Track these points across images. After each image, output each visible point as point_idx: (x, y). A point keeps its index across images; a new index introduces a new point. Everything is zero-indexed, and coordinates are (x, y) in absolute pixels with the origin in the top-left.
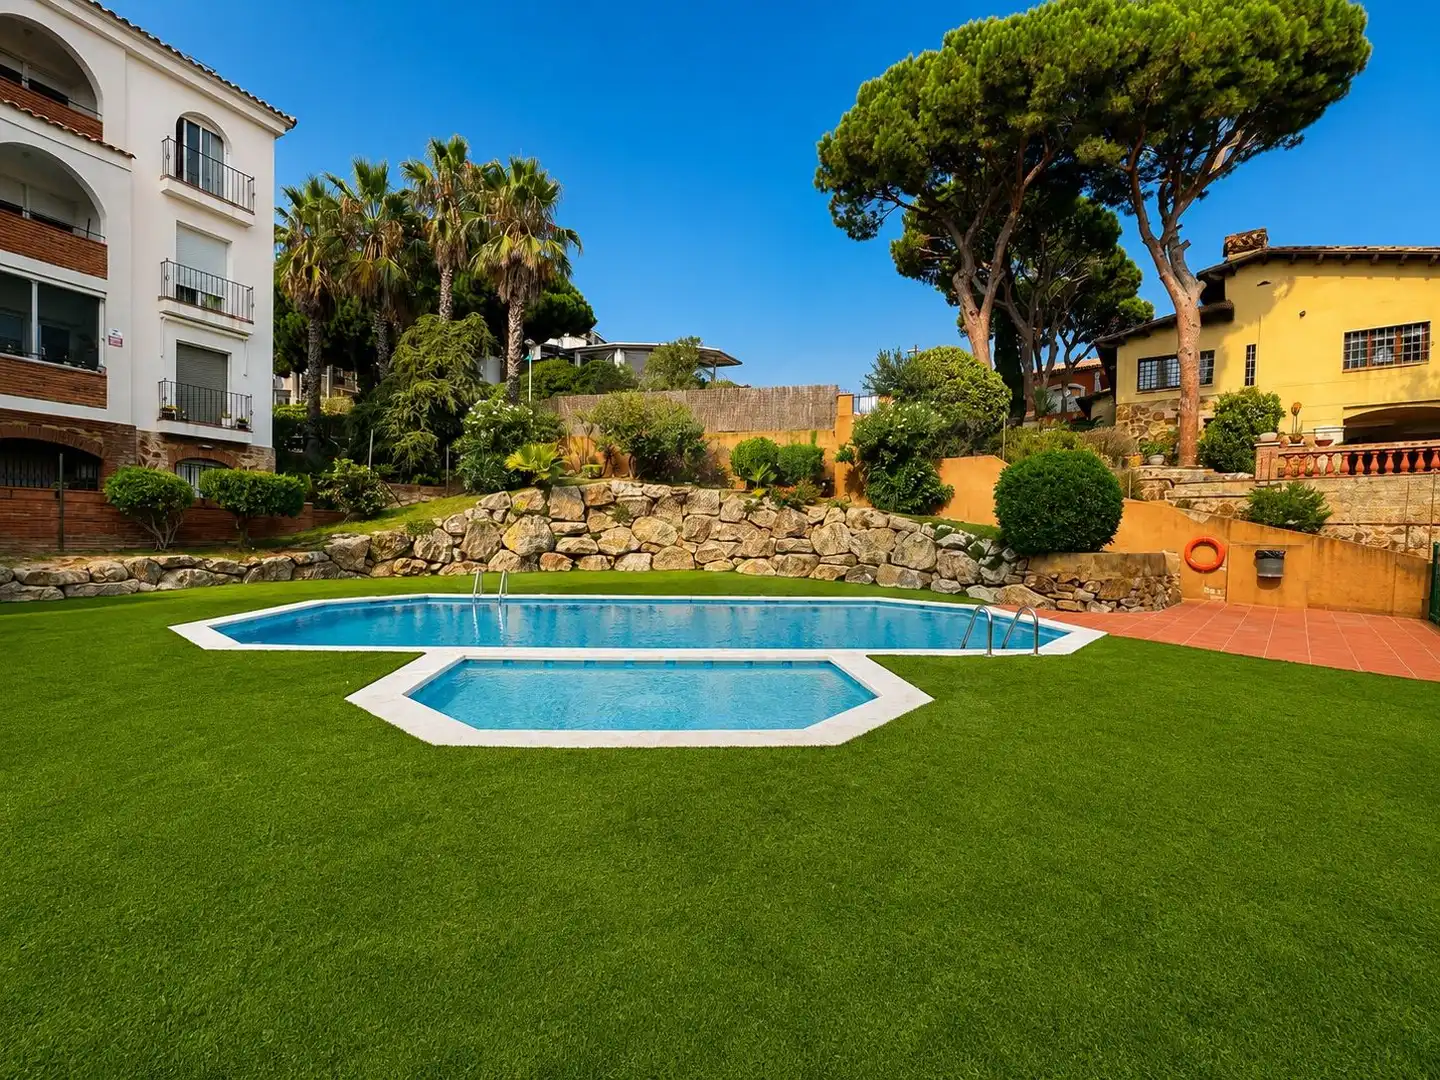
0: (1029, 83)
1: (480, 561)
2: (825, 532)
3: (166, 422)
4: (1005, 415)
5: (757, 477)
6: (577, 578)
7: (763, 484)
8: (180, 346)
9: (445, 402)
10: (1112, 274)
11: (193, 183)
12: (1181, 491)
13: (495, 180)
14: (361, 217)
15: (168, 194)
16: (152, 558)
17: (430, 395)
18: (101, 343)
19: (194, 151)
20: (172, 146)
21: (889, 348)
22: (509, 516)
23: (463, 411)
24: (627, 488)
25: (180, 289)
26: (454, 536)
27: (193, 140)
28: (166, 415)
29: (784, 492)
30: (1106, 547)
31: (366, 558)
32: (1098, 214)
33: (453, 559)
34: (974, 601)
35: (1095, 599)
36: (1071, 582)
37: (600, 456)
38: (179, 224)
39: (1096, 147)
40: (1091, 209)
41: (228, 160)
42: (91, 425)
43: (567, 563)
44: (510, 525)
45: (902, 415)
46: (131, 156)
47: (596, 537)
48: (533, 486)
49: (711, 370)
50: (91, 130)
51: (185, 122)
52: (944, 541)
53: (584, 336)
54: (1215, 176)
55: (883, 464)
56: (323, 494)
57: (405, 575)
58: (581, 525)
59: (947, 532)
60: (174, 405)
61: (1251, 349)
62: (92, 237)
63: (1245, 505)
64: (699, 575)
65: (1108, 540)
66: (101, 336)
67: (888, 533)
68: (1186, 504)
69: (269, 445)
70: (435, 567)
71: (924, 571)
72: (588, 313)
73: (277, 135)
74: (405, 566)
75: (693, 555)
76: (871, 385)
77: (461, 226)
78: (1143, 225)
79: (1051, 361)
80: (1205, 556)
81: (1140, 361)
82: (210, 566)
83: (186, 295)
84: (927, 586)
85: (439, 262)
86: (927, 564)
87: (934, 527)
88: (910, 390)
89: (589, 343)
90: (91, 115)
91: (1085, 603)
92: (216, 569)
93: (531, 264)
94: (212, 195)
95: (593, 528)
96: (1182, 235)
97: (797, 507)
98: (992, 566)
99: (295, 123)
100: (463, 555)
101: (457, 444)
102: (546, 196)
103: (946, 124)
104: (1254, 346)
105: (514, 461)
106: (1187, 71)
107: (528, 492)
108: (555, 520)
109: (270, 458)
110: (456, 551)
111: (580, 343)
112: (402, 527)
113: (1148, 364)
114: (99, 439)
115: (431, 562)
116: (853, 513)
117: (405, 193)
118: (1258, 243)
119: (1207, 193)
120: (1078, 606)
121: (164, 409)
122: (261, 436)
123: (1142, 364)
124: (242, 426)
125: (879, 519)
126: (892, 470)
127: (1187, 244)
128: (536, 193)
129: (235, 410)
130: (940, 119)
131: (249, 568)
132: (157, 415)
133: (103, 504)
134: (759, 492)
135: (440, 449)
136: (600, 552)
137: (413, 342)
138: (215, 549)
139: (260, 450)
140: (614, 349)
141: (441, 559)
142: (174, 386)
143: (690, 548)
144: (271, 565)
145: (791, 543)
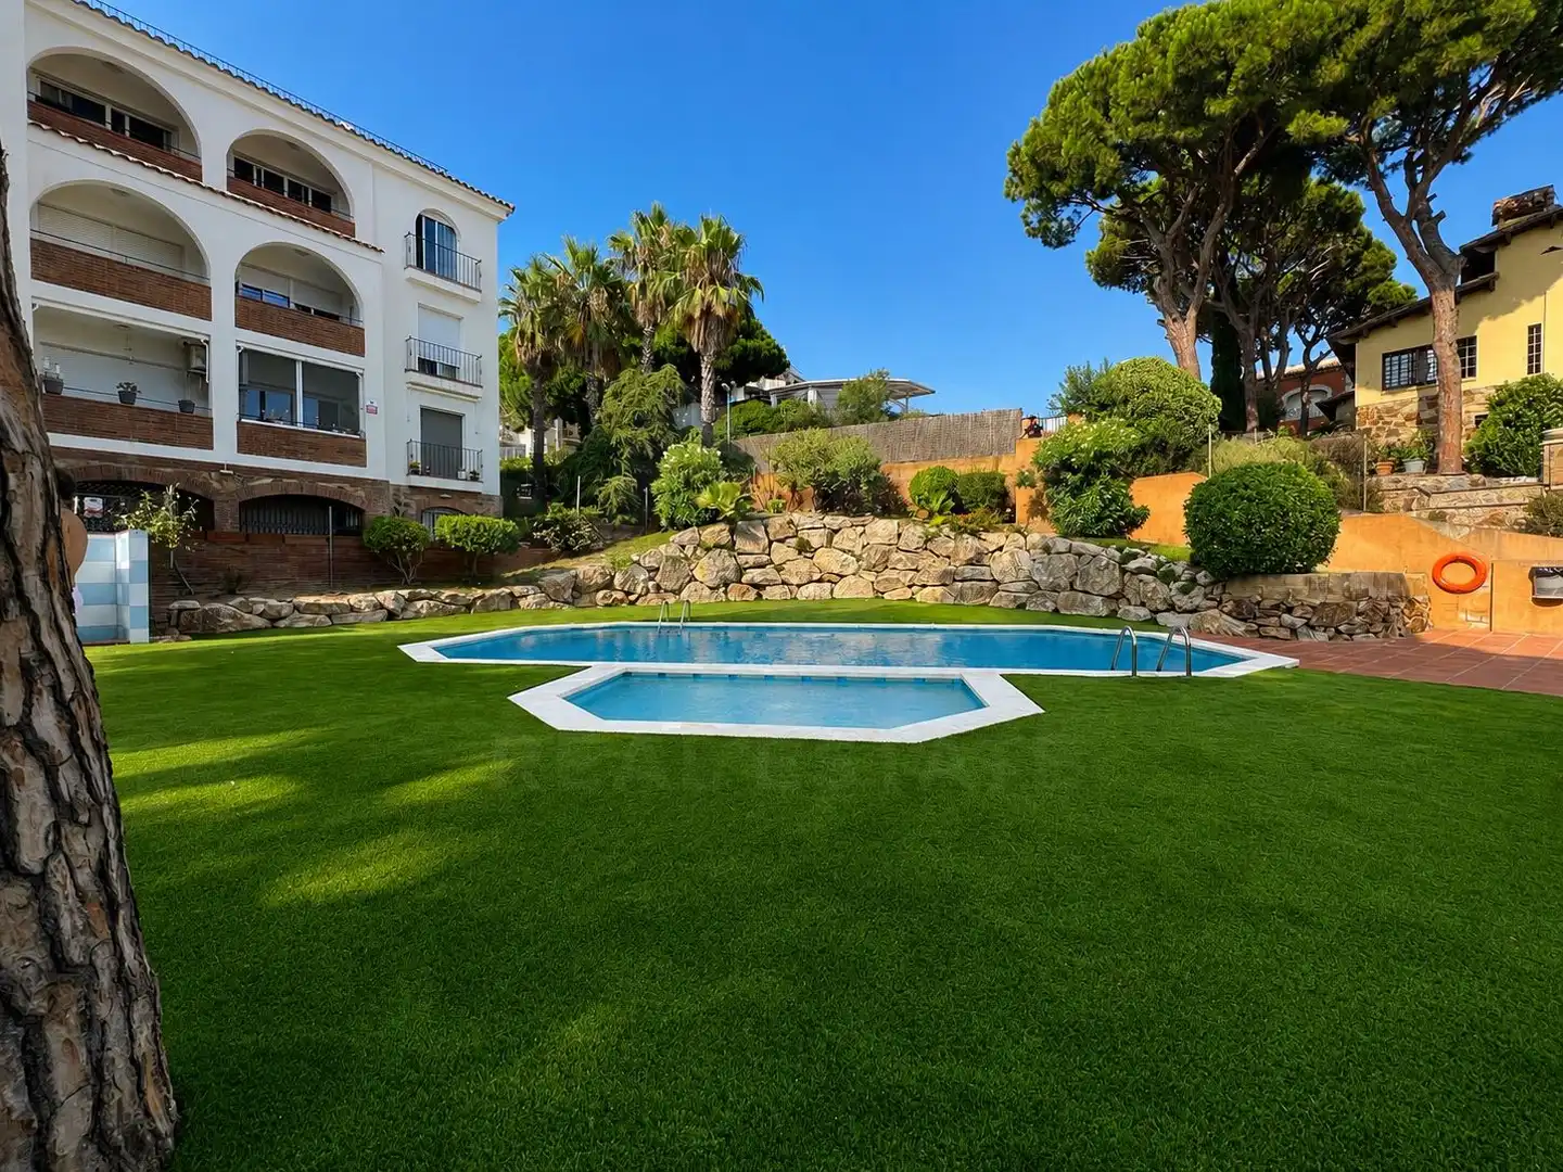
0: (1229, 67)
1: (673, 592)
2: (1006, 557)
3: (413, 477)
4: (1211, 428)
5: (936, 506)
6: (762, 606)
7: (941, 512)
8: (425, 411)
9: (643, 448)
10: (1355, 258)
11: (431, 270)
12: (1438, 502)
13: (686, 238)
14: (574, 288)
15: (410, 280)
16: (400, 592)
17: (629, 442)
18: (361, 411)
19: (431, 242)
20: (413, 240)
21: (1078, 364)
22: (698, 552)
23: (659, 455)
24: (808, 520)
25: (422, 362)
26: (650, 570)
27: (430, 232)
28: (413, 470)
29: (960, 520)
30: (1319, 567)
31: (573, 589)
32: (1335, 194)
33: (648, 591)
34: (1163, 628)
35: (1307, 624)
36: (1277, 607)
37: (786, 490)
38: (420, 305)
39: (1309, 123)
40: (1325, 190)
41: (459, 247)
42: (355, 482)
43: (752, 594)
44: (699, 558)
45: (1087, 433)
46: (381, 251)
47: (779, 569)
48: (720, 521)
49: (903, 401)
50: (346, 230)
51: (424, 219)
52: (1133, 565)
53: (781, 376)
54: (1474, 135)
55: (1067, 486)
56: (537, 535)
57: (606, 605)
58: (765, 558)
59: (1135, 556)
60: (419, 461)
61: (1535, 331)
62: (355, 324)
63: (1520, 515)
64: (880, 603)
65: (1322, 559)
66: (361, 406)
67: (1072, 558)
68: (1438, 517)
69: (497, 492)
70: (632, 598)
71: (1109, 597)
72: (781, 355)
73: (500, 221)
74: (604, 597)
75: (873, 583)
76: (1059, 405)
77: (661, 284)
78: (1384, 201)
79: (1282, 364)
80: (1459, 575)
81: (1385, 356)
82: (443, 598)
83: (427, 367)
84: (1113, 614)
85: (640, 320)
86: (1112, 590)
87: (1120, 550)
88: (1103, 407)
89: (788, 383)
90: (346, 218)
91: (1294, 631)
92: (447, 601)
93: (720, 311)
94: (447, 279)
95: (777, 559)
96: (1435, 207)
97: (974, 533)
98: (1184, 591)
99: (513, 209)
100: (658, 587)
101: (654, 485)
102: (732, 249)
103: (1138, 120)
104: (1538, 327)
105: (704, 499)
106: (1416, 24)
107: (717, 528)
108: (739, 554)
109: (498, 506)
110: (651, 584)
111: (779, 383)
112: (604, 562)
113: (1396, 358)
114: (361, 493)
115: (628, 593)
116: (1034, 538)
117: (611, 263)
118: (1539, 205)
119: (1469, 156)
120: (1285, 633)
121: (411, 466)
122: (491, 485)
123: (1388, 359)
124: (474, 477)
125: (1062, 545)
126: (1076, 492)
127: (1441, 216)
128: (724, 248)
129: (469, 465)
130: (1131, 115)
131: (475, 599)
132: (406, 469)
133: (361, 547)
134: (939, 519)
135: (639, 491)
136: (784, 583)
137: (616, 395)
138: (450, 584)
139: (490, 498)
140: (806, 387)
141: (639, 590)
142: (419, 445)
143: (871, 577)
144: (492, 596)
145: (968, 571)
